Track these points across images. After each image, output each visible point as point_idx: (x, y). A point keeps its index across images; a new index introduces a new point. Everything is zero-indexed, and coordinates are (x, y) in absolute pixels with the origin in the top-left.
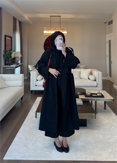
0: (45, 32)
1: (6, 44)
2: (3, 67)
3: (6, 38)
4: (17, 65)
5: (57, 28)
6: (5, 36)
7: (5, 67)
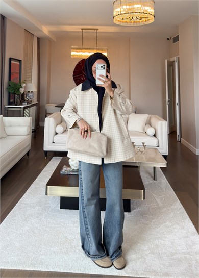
1: (12, 71)
2: (5, 108)
3: (12, 62)
4: (28, 104)
5: (91, 47)
6: (11, 59)
7: (8, 107)
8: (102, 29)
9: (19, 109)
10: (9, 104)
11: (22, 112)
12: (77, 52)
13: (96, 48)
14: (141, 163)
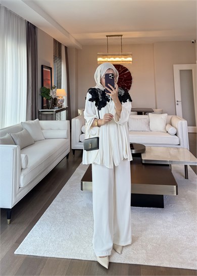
0: (99, 59)
1: (44, 78)
2: (39, 112)
3: (44, 69)
4: (59, 108)
5: (116, 53)
6: (42, 66)
7: (42, 111)
8: (126, 35)
9: (51, 113)
10: (42, 108)
11: (54, 116)
12: (103, 58)
13: (121, 53)
14: (172, 161)
